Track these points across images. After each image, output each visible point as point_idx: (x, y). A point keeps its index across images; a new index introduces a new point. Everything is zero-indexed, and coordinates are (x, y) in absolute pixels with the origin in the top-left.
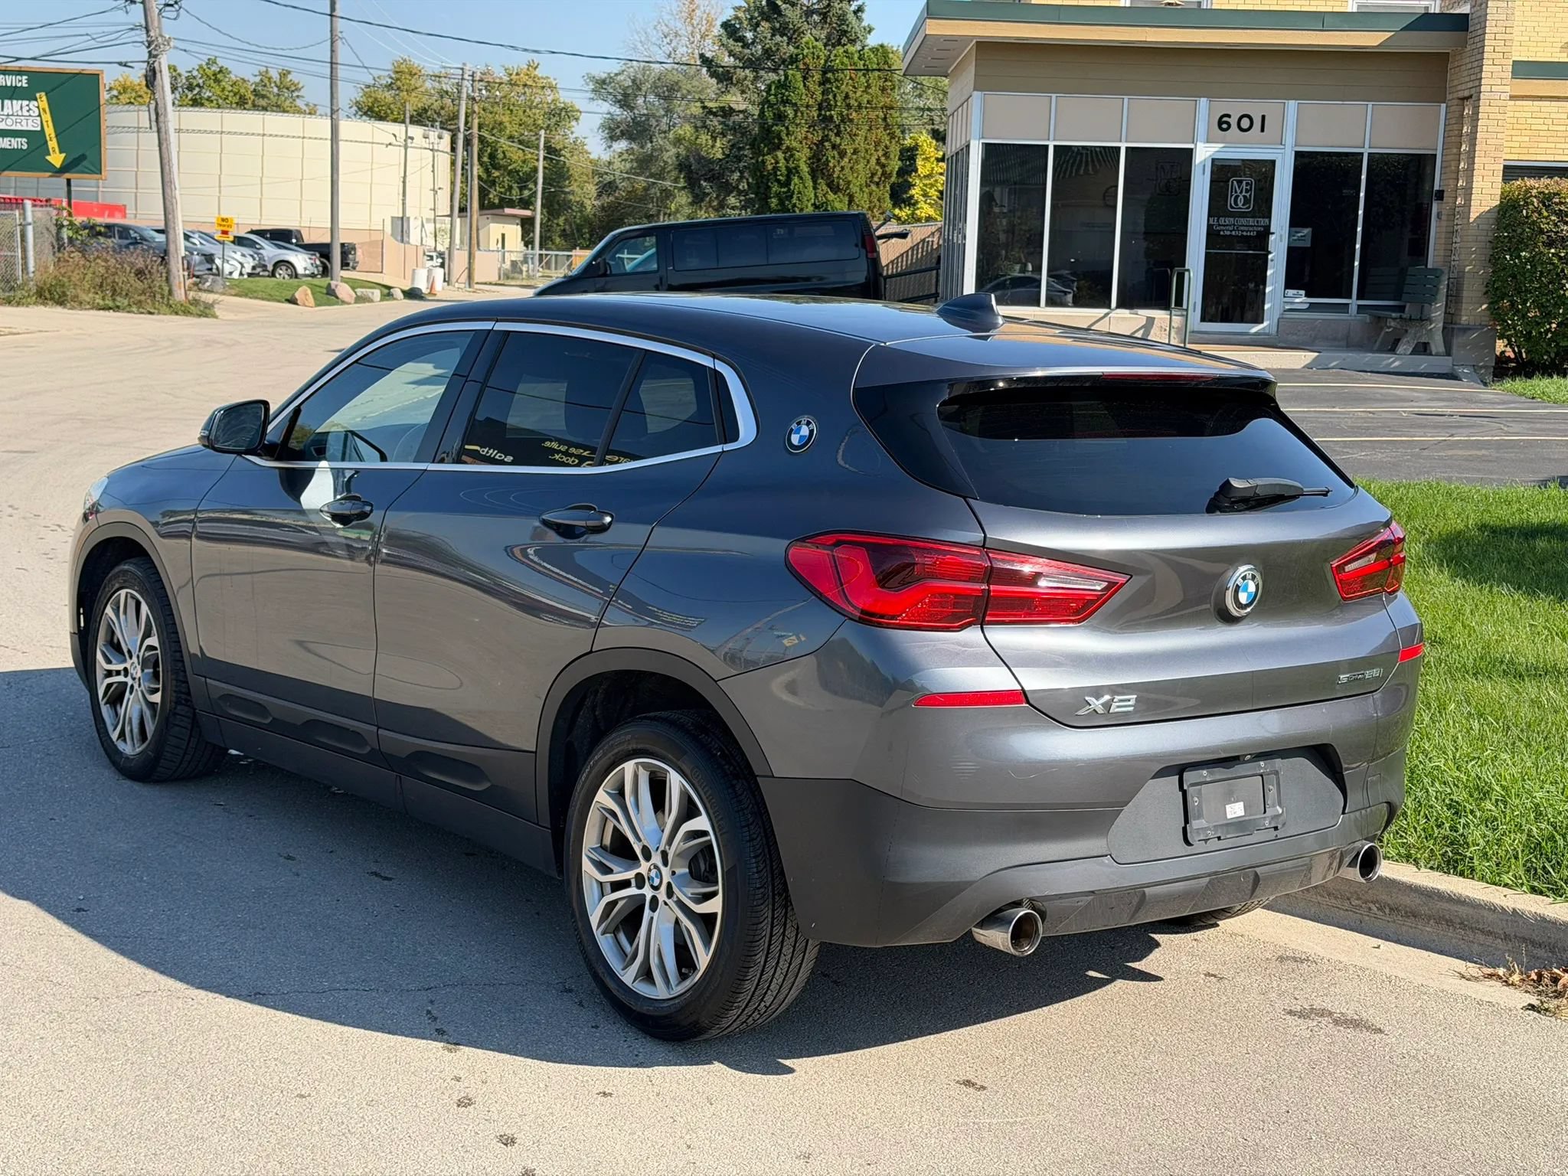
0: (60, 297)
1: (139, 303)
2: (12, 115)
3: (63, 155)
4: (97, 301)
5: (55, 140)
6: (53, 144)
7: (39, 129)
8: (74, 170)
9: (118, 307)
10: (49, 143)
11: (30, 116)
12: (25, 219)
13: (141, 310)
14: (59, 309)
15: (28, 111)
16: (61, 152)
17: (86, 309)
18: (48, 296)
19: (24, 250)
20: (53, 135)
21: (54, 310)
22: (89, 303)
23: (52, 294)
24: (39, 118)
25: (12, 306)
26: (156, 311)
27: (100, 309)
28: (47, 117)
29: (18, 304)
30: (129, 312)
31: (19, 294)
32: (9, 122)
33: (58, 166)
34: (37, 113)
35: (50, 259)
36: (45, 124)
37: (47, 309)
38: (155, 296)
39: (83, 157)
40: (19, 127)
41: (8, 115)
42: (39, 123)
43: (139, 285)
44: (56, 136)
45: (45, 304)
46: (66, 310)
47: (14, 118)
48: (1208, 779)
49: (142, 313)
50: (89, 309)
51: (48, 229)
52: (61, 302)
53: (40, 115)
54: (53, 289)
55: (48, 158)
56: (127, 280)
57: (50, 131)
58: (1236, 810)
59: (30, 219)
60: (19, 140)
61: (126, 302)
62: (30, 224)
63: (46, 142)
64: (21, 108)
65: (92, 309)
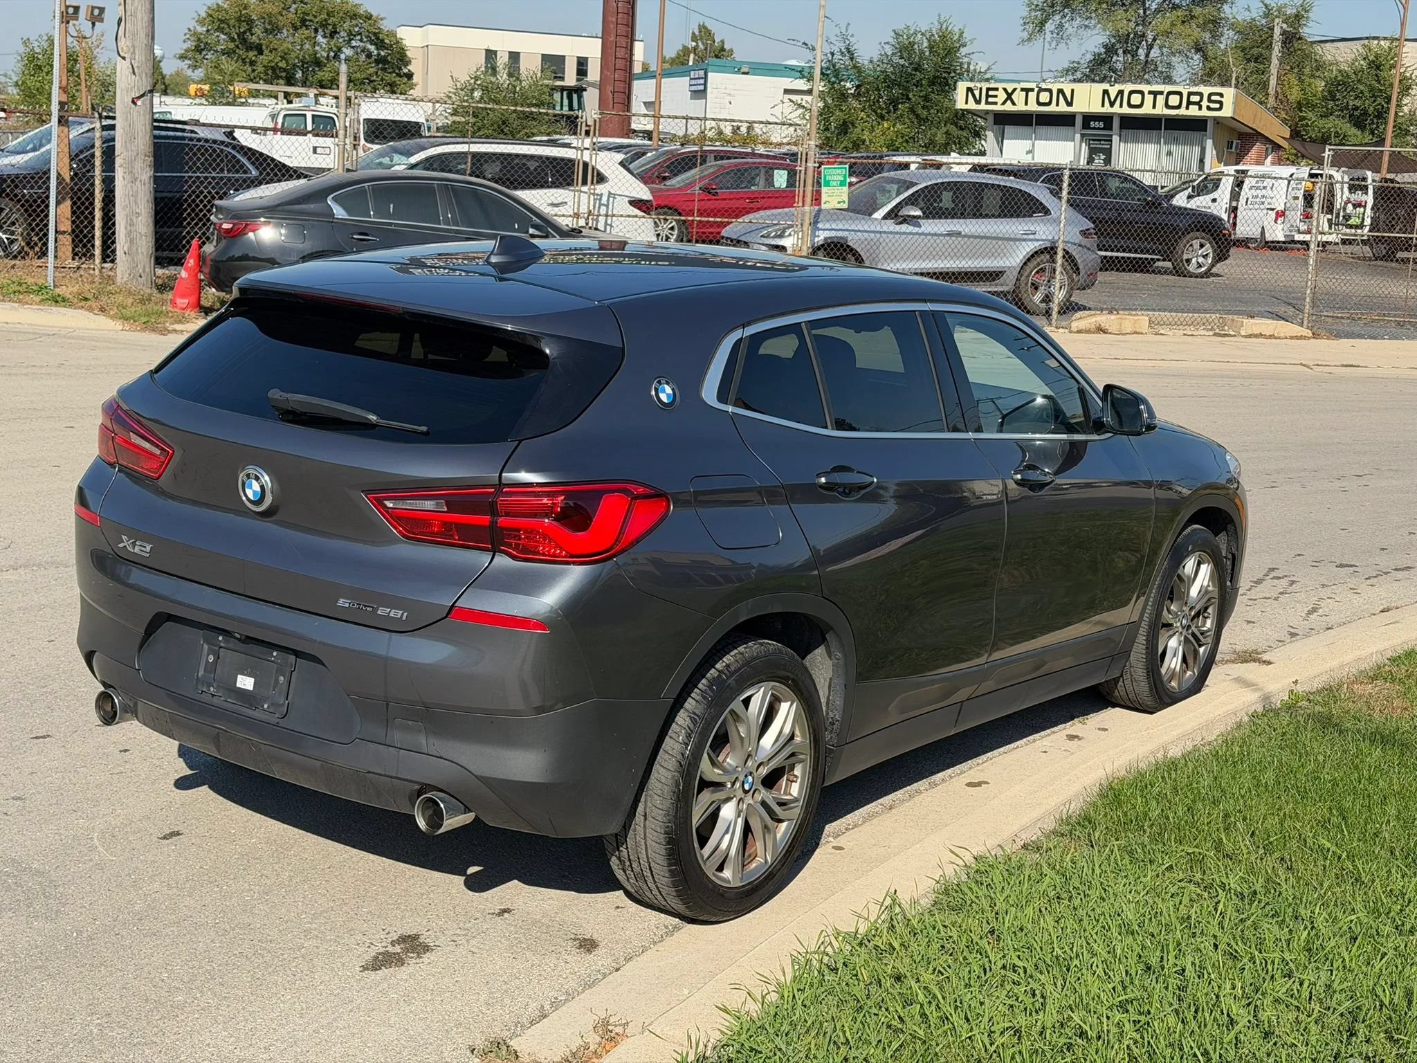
58: (246, 683)
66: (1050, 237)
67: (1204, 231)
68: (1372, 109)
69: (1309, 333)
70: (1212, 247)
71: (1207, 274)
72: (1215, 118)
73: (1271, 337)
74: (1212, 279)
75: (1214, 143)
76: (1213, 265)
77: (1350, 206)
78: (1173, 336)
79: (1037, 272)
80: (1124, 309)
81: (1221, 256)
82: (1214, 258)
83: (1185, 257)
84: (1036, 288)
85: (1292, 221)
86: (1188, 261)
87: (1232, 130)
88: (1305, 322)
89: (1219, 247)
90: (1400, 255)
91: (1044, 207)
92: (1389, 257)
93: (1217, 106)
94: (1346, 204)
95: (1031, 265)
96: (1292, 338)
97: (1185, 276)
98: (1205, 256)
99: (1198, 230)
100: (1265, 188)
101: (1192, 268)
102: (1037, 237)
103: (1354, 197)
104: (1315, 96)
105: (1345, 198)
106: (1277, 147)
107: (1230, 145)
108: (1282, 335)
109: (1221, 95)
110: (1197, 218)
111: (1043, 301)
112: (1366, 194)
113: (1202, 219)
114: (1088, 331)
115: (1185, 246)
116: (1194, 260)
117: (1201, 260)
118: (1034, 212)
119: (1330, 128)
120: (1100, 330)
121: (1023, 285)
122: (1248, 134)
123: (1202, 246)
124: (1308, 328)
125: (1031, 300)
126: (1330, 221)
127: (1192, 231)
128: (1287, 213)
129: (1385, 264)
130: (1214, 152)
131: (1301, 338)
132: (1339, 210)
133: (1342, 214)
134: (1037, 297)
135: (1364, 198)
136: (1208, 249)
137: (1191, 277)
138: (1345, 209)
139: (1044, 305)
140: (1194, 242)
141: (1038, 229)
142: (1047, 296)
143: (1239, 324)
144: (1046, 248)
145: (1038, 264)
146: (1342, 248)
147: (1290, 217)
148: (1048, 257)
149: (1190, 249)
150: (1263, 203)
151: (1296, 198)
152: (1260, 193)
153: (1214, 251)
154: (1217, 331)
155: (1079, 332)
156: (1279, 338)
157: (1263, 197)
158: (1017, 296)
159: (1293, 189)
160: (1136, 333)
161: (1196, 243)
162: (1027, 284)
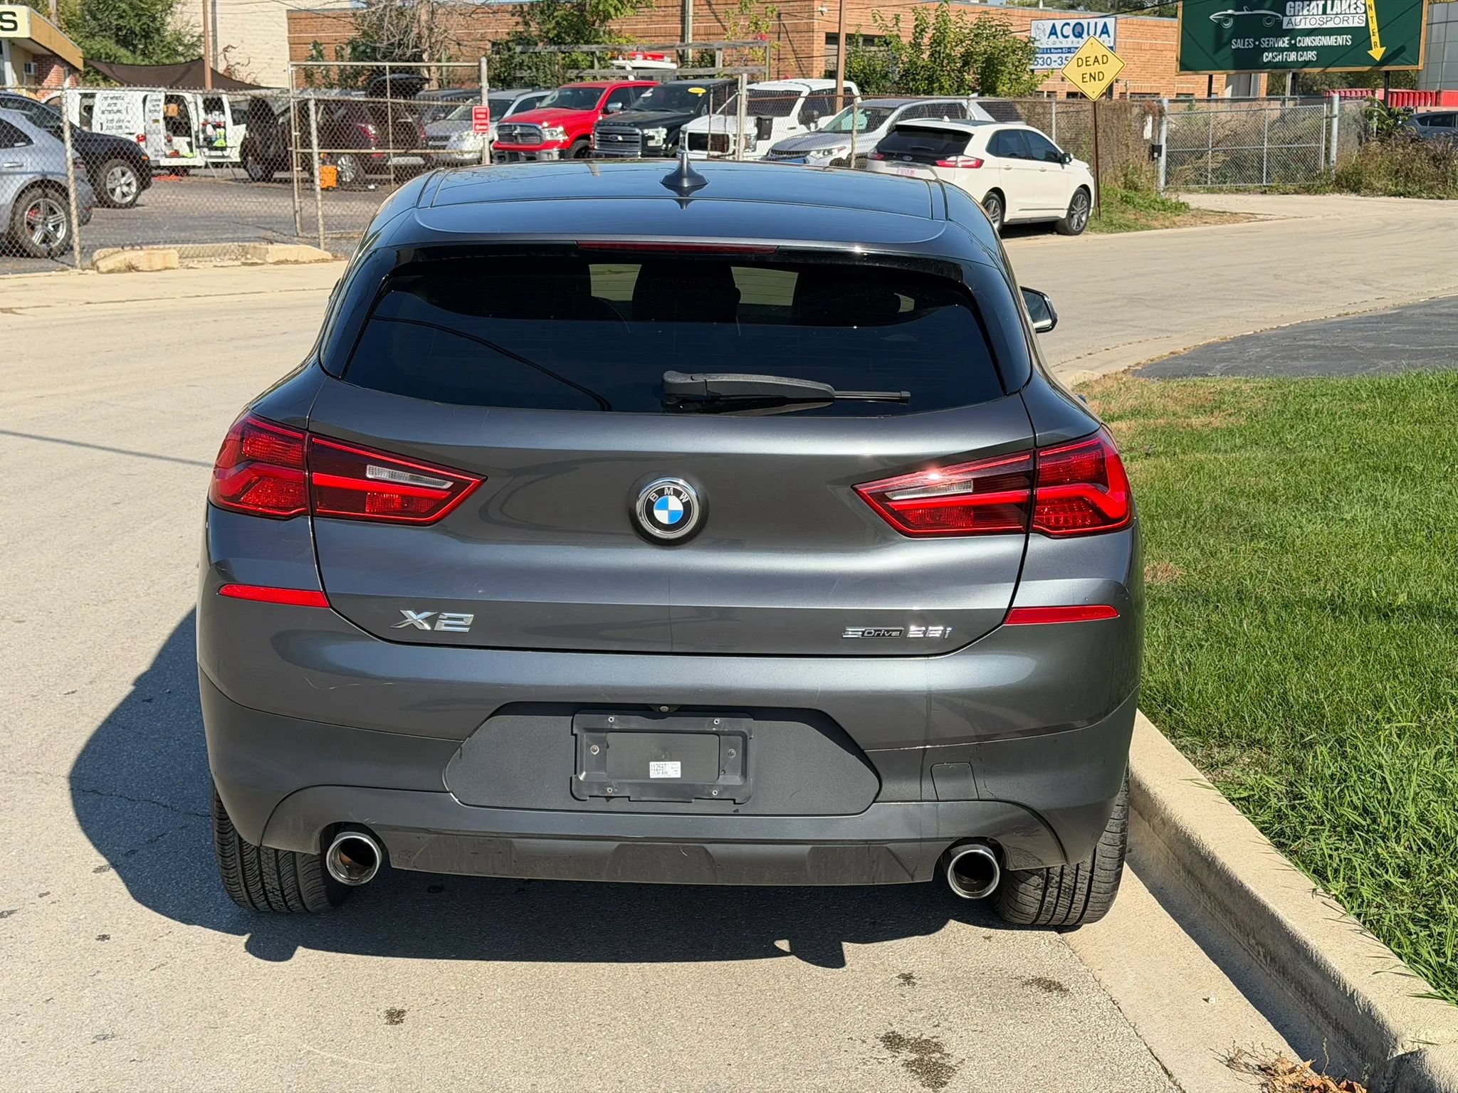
0: (1356, 185)
1: (1431, 188)
2: (1341, 14)
3: (1384, 48)
4: (1390, 187)
5: (1377, 34)
6: (1375, 39)
7: (1363, 25)
8: (1392, 63)
9: (1409, 193)
10: (1372, 38)
11: (1357, 13)
12: (1331, 112)
13: (1431, 195)
14: (1353, 196)
15: (1355, 9)
16: (1382, 46)
17: (1378, 196)
18: (1345, 184)
19: (1328, 141)
20: (1376, 30)
21: (1348, 197)
22: (1381, 190)
23: (1350, 182)
24: (1364, 15)
25: (1310, 194)
26: (1445, 196)
27: (1391, 196)
28: (1372, 13)
29: (1316, 193)
30: (1419, 197)
31: (1318, 183)
32: (1337, 20)
33: (1378, 58)
34: (1363, 10)
35: (1354, 150)
36: (1370, 19)
37: (1343, 196)
38: (1447, 181)
39: (1402, 49)
40: (1346, 25)
41: (1337, 14)
42: (1364, 19)
43: (1432, 170)
44: (1379, 31)
45: (1340, 192)
46: (1359, 198)
47: (1341, 16)
48: (615, 727)
49: (1432, 198)
50: (1381, 195)
51: (1355, 120)
52: (1355, 189)
53: (1365, 12)
54: (1350, 177)
55: (1370, 52)
56: (1422, 165)
57: (1373, 26)
58: (668, 770)
59: (1336, 112)
60: (1345, 37)
61: (1417, 188)
62: (1335, 116)
63: (1370, 37)
64: (1349, 6)
65: (1384, 195)
66: (39, 169)
67: (122, 158)
68: (138, 28)
69: (328, 255)
70: (135, 175)
71: (132, 204)
72: (10, 40)
73: (296, 262)
74: (137, 208)
75: (13, 66)
76: (138, 194)
77: (209, 129)
78: (205, 268)
79: (32, 209)
80: (148, 244)
81: (144, 185)
82: (138, 188)
83: (109, 186)
84: (33, 228)
85: (155, 144)
86: (113, 191)
87: (27, 52)
88: (322, 245)
89: (141, 175)
90: (277, 175)
91: (26, 136)
92: (267, 178)
93: (11, 25)
94: (204, 125)
95: (24, 202)
96: (317, 261)
97: (109, 207)
98: (129, 185)
99: (116, 157)
100: (119, 111)
101: (117, 197)
102: (23, 169)
103: (210, 118)
104: (75, 15)
105: (201, 121)
106: (72, 69)
107: (28, 68)
108: (305, 259)
109: (14, 14)
110: (112, 144)
111: (44, 241)
112: (224, 113)
113: (118, 144)
114: (119, 271)
115: (106, 177)
116: (118, 190)
117: (125, 189)
118: (16, 141)
119: (99, 50)
120: (131, 268)
121: (18, 225)
122: (44, 56)
123: (123, 174)
124: (325, 250)
125: (30, 241)
126: (190, 144)
127: (110, 158)
128: (148, 136)
129: (264, 184)
130: (15, 76)
131: (324, 261)
132: (198, 132)
133: (201, 136)
134: (37, 238)
135: (222, 118)
136: (130, 177)
137: (114, 207)
138: (204, 131)
139: (44, 245)
140: (114, 170)
141: (24, 159)
142: (46, 236)
143: (263, 251)
144: (36, 182)
145: (31, 201)
146: (213, 171)
147: (152, 140)
148: (40, 191)
149: (112, 178)
150: (121, 127)
151: (156, 121)
152: (116, 117)
153: (137, 180)
154: (243, 260)
155: (110, 272)
156: (304, 263)
157: (119, 121)
158: (13, 238)
159: (150, 111)
160: (166, 268)
161: (118, 171)
162: (22, 224)
